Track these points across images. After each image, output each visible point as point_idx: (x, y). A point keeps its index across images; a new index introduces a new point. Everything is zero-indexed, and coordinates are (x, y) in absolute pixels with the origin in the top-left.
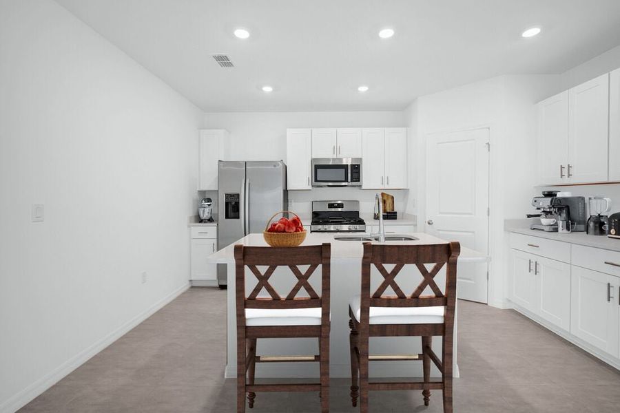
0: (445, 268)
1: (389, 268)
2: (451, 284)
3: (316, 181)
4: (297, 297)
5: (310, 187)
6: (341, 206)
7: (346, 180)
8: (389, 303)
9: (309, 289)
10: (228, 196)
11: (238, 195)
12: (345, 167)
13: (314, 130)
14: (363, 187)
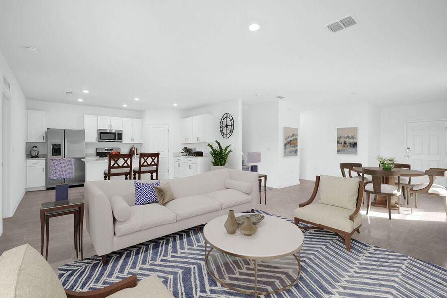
0: (156, 158)
1: (145, 158)
2: (158, 162)
3: (100, 139)
4: (124, 165)
5: (97, 142)
6: (111, 150)
7: (115, 139)
8: (145, 166)
9: (127, 164)
10: (53, 145)
11: (60, 145)
12: (115, 133)
13: (99, 116)
14: (123, 142)
